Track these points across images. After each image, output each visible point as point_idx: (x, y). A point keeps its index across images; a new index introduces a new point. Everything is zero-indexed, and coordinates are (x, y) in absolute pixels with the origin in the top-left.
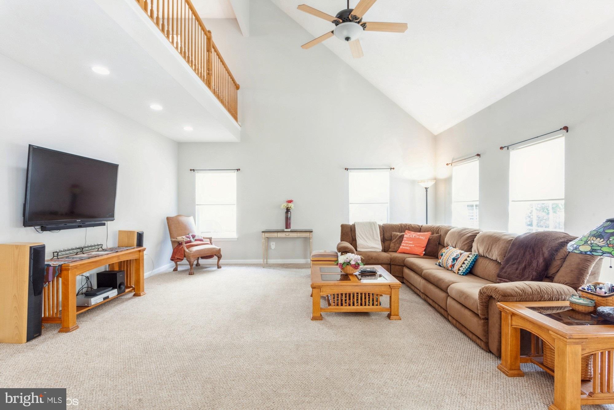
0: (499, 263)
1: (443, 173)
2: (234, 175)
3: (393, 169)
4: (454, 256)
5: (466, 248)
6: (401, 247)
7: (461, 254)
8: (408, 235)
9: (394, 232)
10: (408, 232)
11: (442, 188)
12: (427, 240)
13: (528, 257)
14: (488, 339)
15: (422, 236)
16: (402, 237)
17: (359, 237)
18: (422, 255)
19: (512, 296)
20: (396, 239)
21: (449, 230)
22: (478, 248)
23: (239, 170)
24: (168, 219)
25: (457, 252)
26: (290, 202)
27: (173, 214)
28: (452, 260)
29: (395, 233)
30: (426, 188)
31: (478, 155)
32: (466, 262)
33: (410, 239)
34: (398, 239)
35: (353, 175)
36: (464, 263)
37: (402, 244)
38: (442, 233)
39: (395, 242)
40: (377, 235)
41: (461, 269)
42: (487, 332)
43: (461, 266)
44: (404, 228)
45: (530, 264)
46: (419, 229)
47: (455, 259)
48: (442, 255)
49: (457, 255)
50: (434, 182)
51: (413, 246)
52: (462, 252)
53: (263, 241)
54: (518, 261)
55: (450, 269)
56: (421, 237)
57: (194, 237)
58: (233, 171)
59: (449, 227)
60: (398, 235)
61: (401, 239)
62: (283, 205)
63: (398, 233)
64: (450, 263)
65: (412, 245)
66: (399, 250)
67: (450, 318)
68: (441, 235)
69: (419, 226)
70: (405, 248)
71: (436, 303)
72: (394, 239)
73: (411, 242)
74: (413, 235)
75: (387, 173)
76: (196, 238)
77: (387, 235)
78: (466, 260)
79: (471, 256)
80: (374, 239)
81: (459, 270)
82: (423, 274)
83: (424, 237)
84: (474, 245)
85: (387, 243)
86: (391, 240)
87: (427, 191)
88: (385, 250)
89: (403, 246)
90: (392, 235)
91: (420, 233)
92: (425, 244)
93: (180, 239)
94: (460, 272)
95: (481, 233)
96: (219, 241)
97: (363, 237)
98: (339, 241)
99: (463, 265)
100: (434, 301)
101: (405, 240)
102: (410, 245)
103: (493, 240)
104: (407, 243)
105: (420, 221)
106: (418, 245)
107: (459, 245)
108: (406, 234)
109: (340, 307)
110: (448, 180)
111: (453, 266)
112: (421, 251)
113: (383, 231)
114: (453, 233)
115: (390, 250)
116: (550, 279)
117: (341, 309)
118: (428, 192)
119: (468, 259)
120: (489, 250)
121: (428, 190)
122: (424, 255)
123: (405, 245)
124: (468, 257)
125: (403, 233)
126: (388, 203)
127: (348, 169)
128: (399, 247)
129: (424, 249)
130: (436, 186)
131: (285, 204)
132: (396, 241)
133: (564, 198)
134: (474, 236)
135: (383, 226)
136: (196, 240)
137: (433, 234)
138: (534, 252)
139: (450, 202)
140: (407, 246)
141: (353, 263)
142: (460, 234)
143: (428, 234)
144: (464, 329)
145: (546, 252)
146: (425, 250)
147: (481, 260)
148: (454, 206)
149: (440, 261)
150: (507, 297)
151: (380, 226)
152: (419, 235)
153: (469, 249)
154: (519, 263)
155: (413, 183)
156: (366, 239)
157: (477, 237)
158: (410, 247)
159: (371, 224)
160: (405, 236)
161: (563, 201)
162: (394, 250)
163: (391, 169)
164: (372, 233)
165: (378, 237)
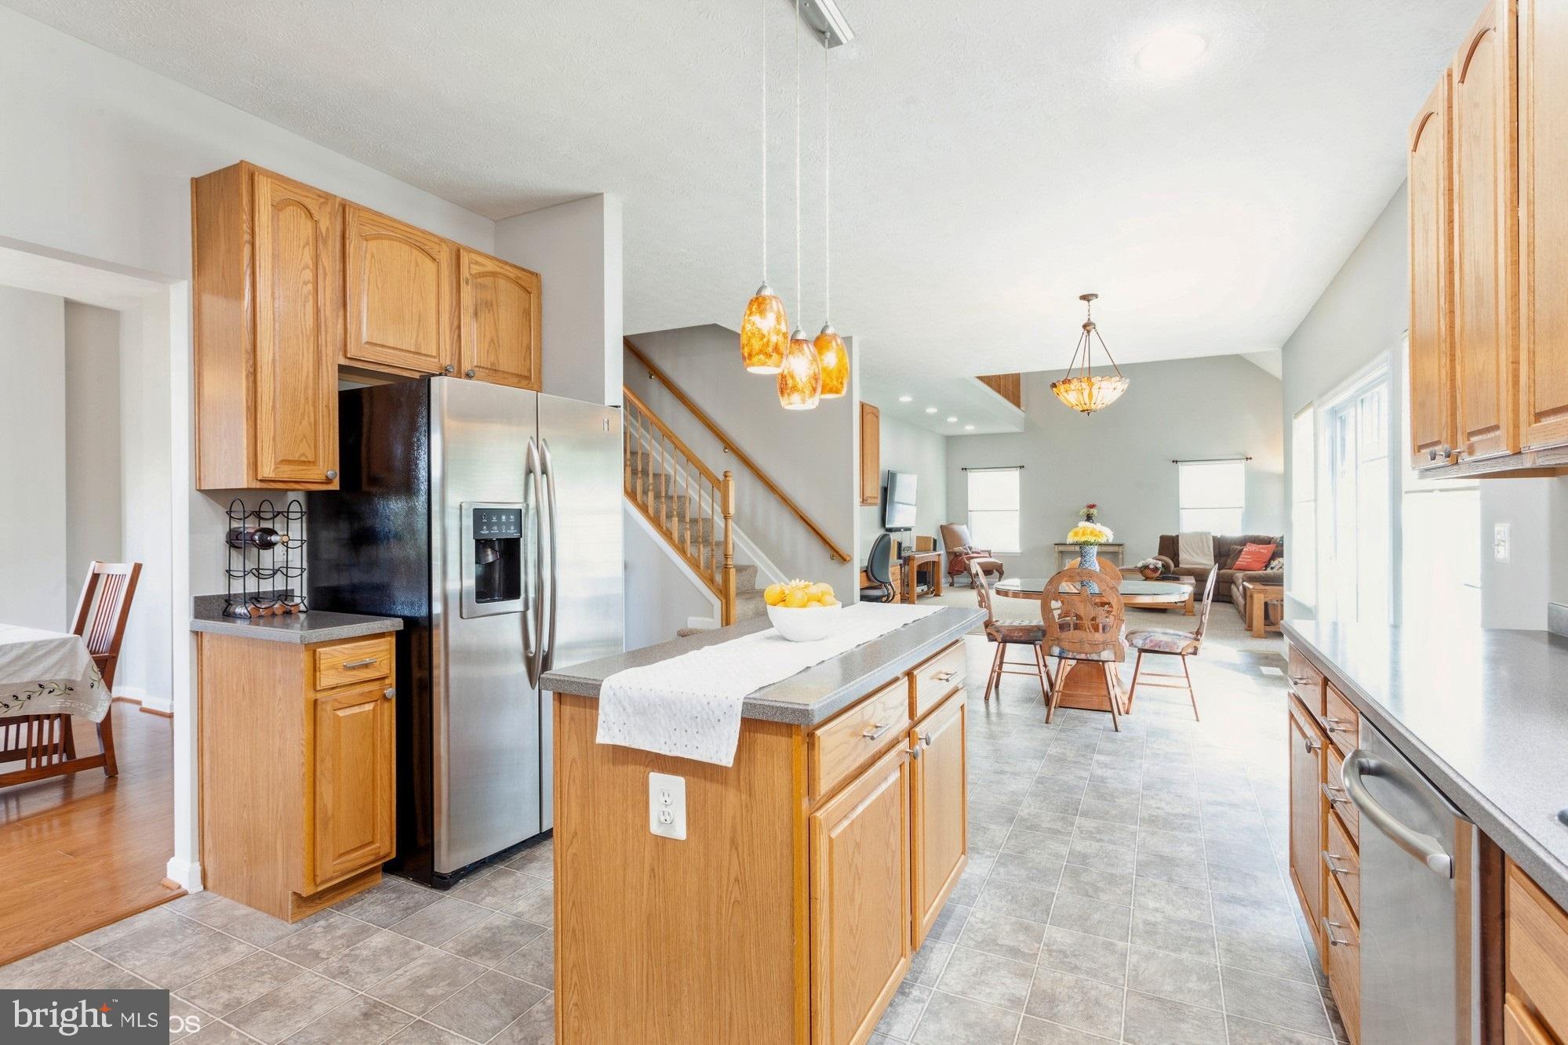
2: (1015, 474)
3: (1251, 458)
6: (1238, 562)
8: (1250, 548)
10: (1251, 545)
12: (1270, 554)
15: (1263, 548)
16: (1241, 551)
17: (1185, 551)
20: (1234, 554)
23: (1023, 467)
24: (941, 526)
26: (1092, 506)
27: (944, 523)
29: (1234, 546)
33: (1249, 553)
34: (1237, 553)
35: (1185, 470)
37: (1239, 559)
39: (1231, 557)
40: (1209, 548)
44: (1245, 541)
51: (1251, 560)
53: (1056, 555)
56: (1261, 551)
57: (970, 548)
58: (1015, 469)
60: (1237, 548)
61: (1239, 553)
62: (1082, 511)
66: (1235, 567)
70: (1242, 563)
73: (1251, 557)
74: (1256, 548)
75: (1241, 466)
76: (973, 550)
77: (1223, 550)
80: (1203, 552)
83: (1266, 550)
85: (1221, 558)
86: (1228, 555)
89: (1241, 561)
90: (1231, 549)
91: (1262, 546)
93: (956, 549)
96: (999, 555)
101: (1245, 554)
104: (1246, 558)
106: (1257, 559)
112: (1261, 566)
113: (1218, 545)
115: (1226, 567)
123: (1243, 559)
125: (1245, 547)
126: (1241, 508)
127: (1178, 461)
128: (1236, 562)
129: (1264, 564)
131: (1085, 510)
135: (1219, 540)
136: (973, 553)
137: (1277, 547)
141: (1151, 567)
143: (1270, 546)
151: (1215, 538)
152: (1260, 548)
156: (1193, 554)
159: (1204, 536)
160: (1247, 549)
162: (1230, 567)
163: (1247, 459)
164: (1203, 546)
165: (1210, 551)
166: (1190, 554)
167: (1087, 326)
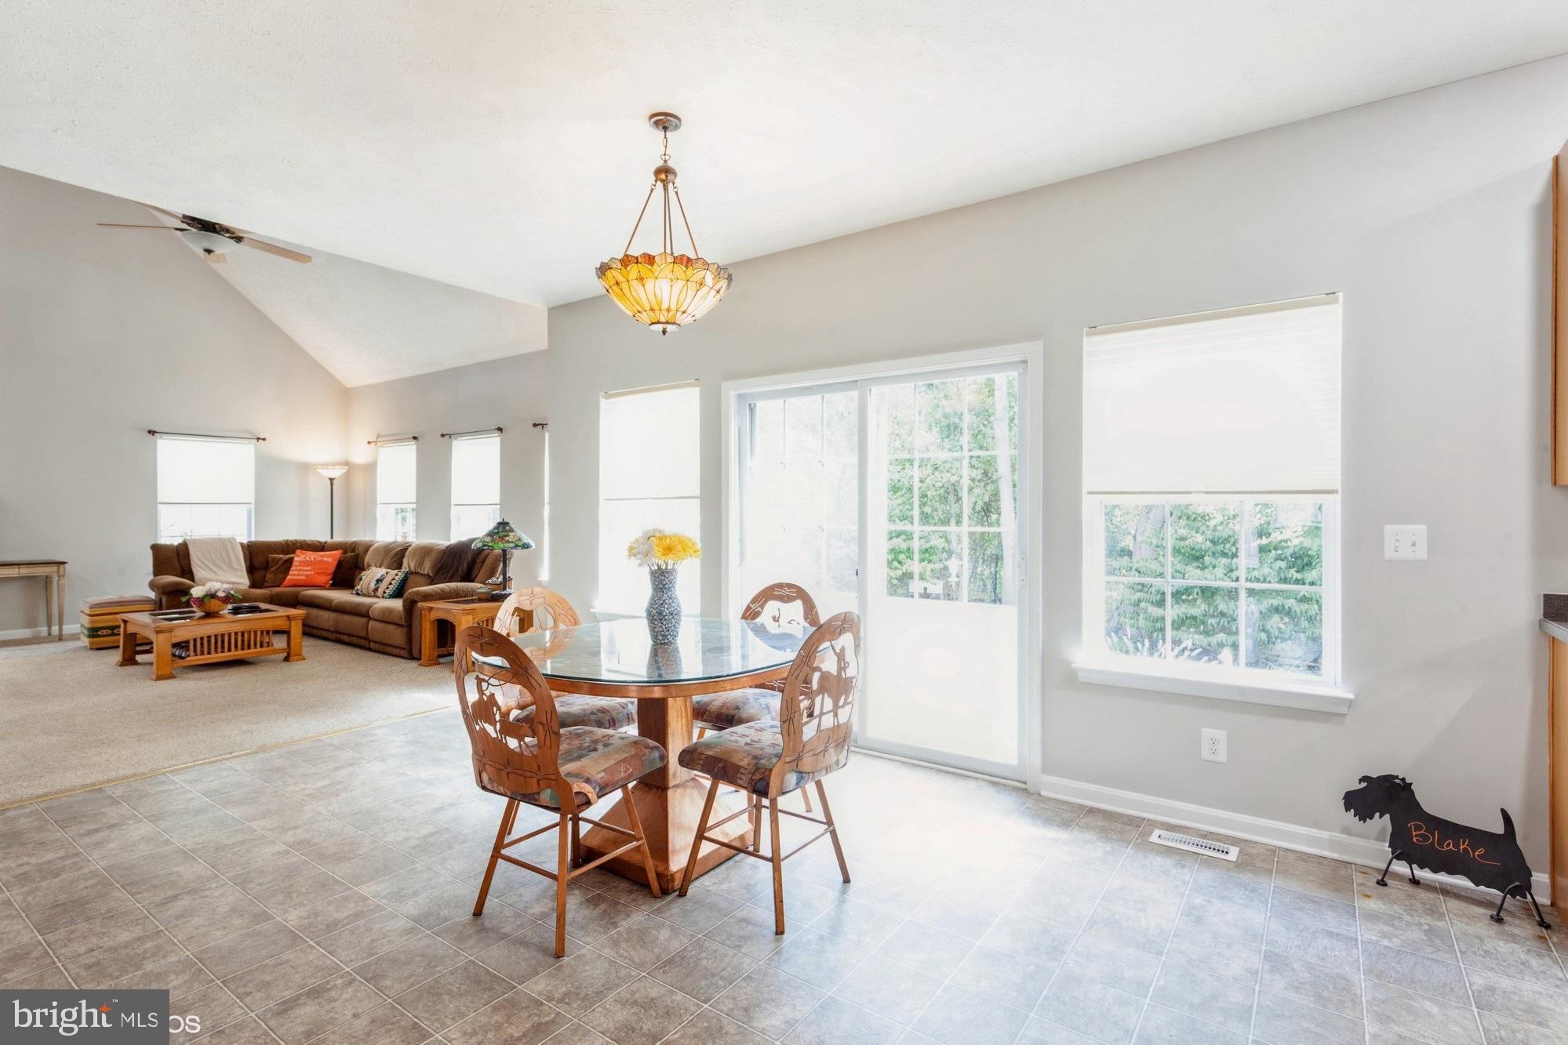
0: (431, 577)
1: (361, 455)
3: (264, 439)
4: (378, 576)
5: (395, 565)
6: (289, 577)
7: (387, 573)
8: (299, 557)
9: (272, 554)
10: (301, 553)
11: (359, 481)
12: (336, 563)
13: (455, 565)
14: (411, 645)
15: (327, 557)
16: (290, 562)
17: (200, 567)
18: (328, 586)
19: (431, 595)
20: (278, 565)
21: (371, 546)
22: (408, 563)
25: (382, 571)
28: (375, 582)
29: (275, 555)
30: (332, 480)
31: (415, 438)
32: (393, 582)
33: (302, 563)
34: (282, 565)
35: (167, 450)
36: (391, 584)
37: (291, 573)
38: (360, 550)
39: (276, 570)
40: (238, 559)
41: (387, 591)
42: (409, 639)
43: (388, 588)
44: (290, 547)
45: (457, 570)
46: (320, 547)
47: (379, 581)
48: (361, 579)
49: (382, 575)
50: (345, 471)
51: (312, 573)
52: (389, 570)
54: (447, 570)
55: (373, 593)
56: (325, 559)
59: (372, 541)
60: (281, 559)
61: (288, 565)
63: (281, 556)
64: (373, 586)
65: (309, 573)
66: (285, 583)
67: (372, 645)
68: (358, 554)
69: (320, 542)
70: (298, 577)
71: (353, 636)
72: (273, 567)
73: (309, 568)
74: (311, 556)
77: (259, 560)
78: (394, 579)
79: (400, 574)
80: (231, 567)
81: (385, 593)
82: (333, 605)
83: (330, 559)
84: (405, 561)
85: (258, 575)
86: (267, 568)
87: (332, 484)
88: (253, 585)
89: (294, 575)
90: (270, 560)
91: (323, 553)
92: (332, 569)
94: (385, 595)
95: (413, 545)
97: (208, 567)
98: (152, 577)
99: (390, 586)
100: (349, 635)
101: (296, 566)
102: (305, 573)
103: (425, 551)
104: (301, 570)
105: (321, 535)
106: (320, 571)
107: (386, 562)
108: (298, 556)
109: (206, 656)
110: (371, 468)
111: (376, 589)
112: (326, 579)
113: (250, 553)
114: (377, 548)
115: (266, 584)
116: (473, 581)
117: (208, 659)
118: (334, 486)
119: (397, 578)
120: (420, 564)
121: (335, 482)
122: (332, 585)
123: (295, 574)
124: (397, 575)
125: (292, 555)
126: (250, 503)
127: (155, 432)
128: (284, 579)
129: (330, 577)
130: (347, 476)
132: (279, 568)
133: (499, 502)
134: (406, 549)
135: (248, 546)
137: (345, 552)
138: (460, 558)
139: (375, 504)
140: (301, 575)
141: (221, 594)
142: (387, 549)
143: (338, 553)
144: (389, 650)
145: (470, 557)
146: (332, 579)
147: (412, 578)
148: (380, 510)
149: (359, 587)
150: (427, 597)
151: (242, 545)
152: (321, 556)
153: (399, 567)
154: (448, 571)
155: (305, 468)
156: (216, 570)
157: (408, 551)
158: (306, 575)
159: (224, 544)
160: (296, 559)
161: (498, 507)
162: (275, 584)
163: (258, 439)
164: (229, 556)
165: (240, 564)
166: (211, 570)
167: (664, 173)
